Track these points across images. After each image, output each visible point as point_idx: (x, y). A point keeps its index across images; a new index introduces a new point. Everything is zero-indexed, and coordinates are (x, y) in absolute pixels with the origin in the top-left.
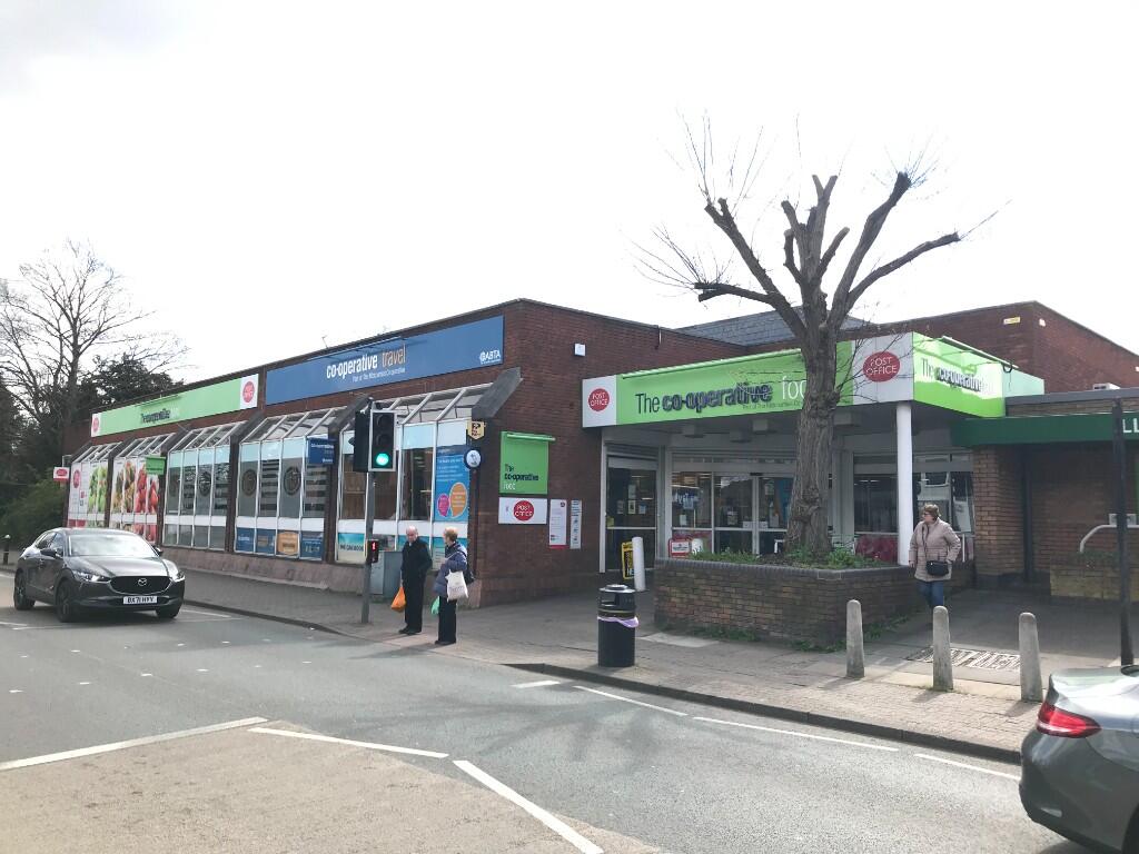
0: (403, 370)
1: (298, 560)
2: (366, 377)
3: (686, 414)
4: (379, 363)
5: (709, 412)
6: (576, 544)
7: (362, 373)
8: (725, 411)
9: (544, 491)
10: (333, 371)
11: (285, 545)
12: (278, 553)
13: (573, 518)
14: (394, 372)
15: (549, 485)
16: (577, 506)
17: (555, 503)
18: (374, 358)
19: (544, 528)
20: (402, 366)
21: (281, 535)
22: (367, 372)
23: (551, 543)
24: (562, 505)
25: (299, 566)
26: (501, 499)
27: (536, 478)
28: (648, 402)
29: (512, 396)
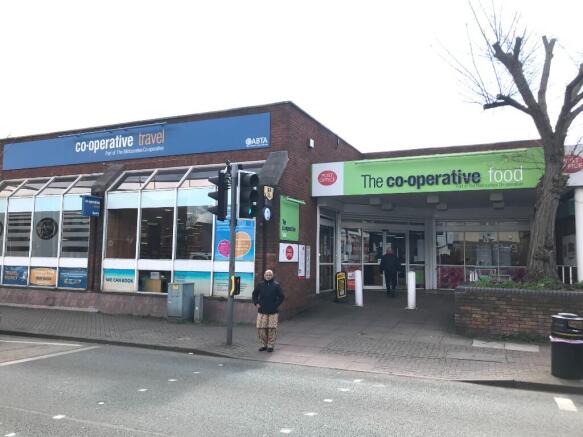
0: (162, 148)
1: (56, 289)
2: (121, 152)
3: (406, 189)
4: (136, 141)
5: (426, 189)
6: (308, 276)
7: (116, 149)
8: (440, 188)
9: (296, 239)
10: (81, 147)
11: (38, 278)
12: (31, 284)
14: (151, 150)
15: (299, 235)
18: (130, 139)
19: (297, 265)
20: (161, 145)
21: (34, 271)
22: (122, 148)
23: (299, 275)
24: (303, 249)
25: (59, 296)
26: (281, 245)
27: (294, 230)
28: (372, 181)
29: (284, 170)
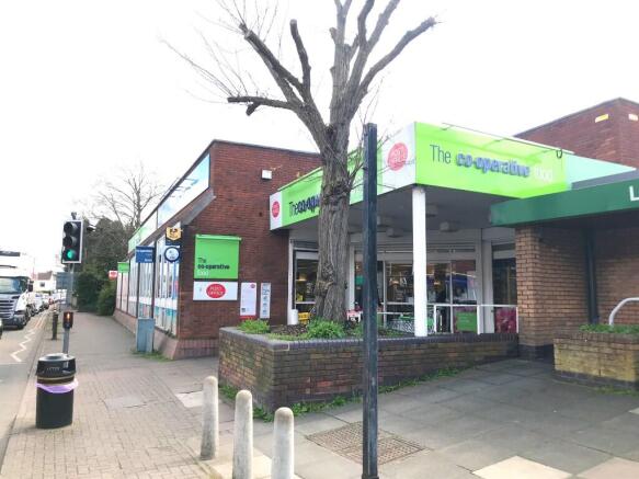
6: (265, 315)
9: (235, 275)
13: (262, 297)
15: (240, 272)
16: (267, 288)
17: (246, 286)
19: (236, 304)
23: (242, 314)
24: (253, 287)
26: (196, 283)
27: (227, 267)
28: (293, 207)
29: (205, 209)
